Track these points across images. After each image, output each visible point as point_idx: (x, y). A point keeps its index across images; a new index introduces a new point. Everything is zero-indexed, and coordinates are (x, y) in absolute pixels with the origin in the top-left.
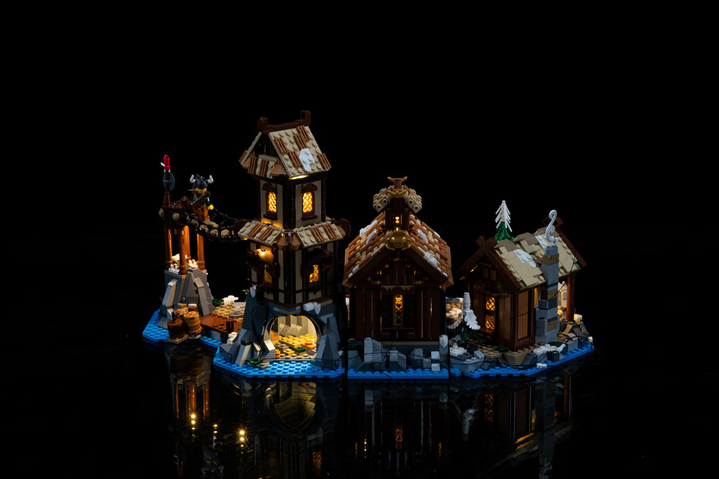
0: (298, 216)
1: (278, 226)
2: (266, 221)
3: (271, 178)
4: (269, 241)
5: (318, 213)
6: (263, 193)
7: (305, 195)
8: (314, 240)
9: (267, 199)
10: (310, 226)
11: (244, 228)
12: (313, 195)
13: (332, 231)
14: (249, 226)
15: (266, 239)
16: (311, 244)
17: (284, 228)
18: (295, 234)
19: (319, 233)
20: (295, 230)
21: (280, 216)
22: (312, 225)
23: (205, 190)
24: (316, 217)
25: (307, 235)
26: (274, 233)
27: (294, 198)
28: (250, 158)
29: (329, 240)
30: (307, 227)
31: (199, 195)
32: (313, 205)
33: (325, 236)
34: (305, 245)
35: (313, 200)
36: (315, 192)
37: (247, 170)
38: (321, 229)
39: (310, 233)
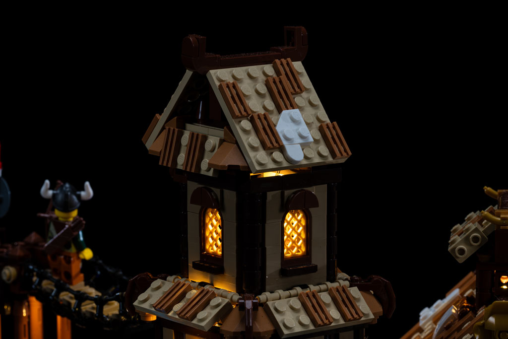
0: (272, 266)
1: (225, 287)
2: (198, 277)
3: (211, 174)
4: (202, 320)
5: (320, 259)
6: (193, 209)
7: (289, 217)
8: (305, 320)
9: (203, 226)
10: (299, 290)
11: (148, 292)
12: (308, 217)
13: (351, 302)
14: (159, 288)
15: (194, 316)
16: (298, 329)
17: (239, 291)
18: (264, 305)
19: (320, 307)
20: (262, 297)
21: (231, 264)
22: (304, 287)
23: (75, 213)
24: (314, 269)
25: (292, 308)
26: (214, 302)
27: (264, 221)
28: (165, 133)
29: (342, 322)
30: (293, 292)
31: (59, 225)
32: (308, 242)
33: (334, 313)
34: (286, 332)
35: (308, 229)
36: (312, 210)
37: (158, 158)
38: (325, 298)
39: (297, 304)
